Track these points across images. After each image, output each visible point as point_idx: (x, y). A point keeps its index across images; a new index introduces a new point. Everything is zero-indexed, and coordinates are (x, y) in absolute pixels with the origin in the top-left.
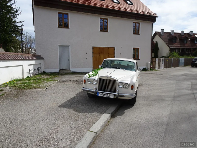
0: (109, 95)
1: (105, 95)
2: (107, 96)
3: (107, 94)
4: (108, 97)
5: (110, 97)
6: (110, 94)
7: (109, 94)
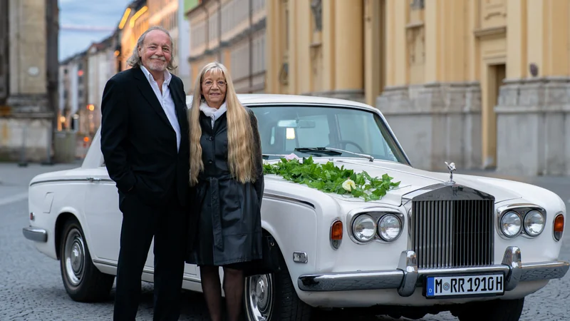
0: (484, 279)
1: (467, 286)
2: (474, 288)
3: (474, 278)
4: (479, 291)
5: (488, 291)
6: (487, 277)
7: (481, 277)
